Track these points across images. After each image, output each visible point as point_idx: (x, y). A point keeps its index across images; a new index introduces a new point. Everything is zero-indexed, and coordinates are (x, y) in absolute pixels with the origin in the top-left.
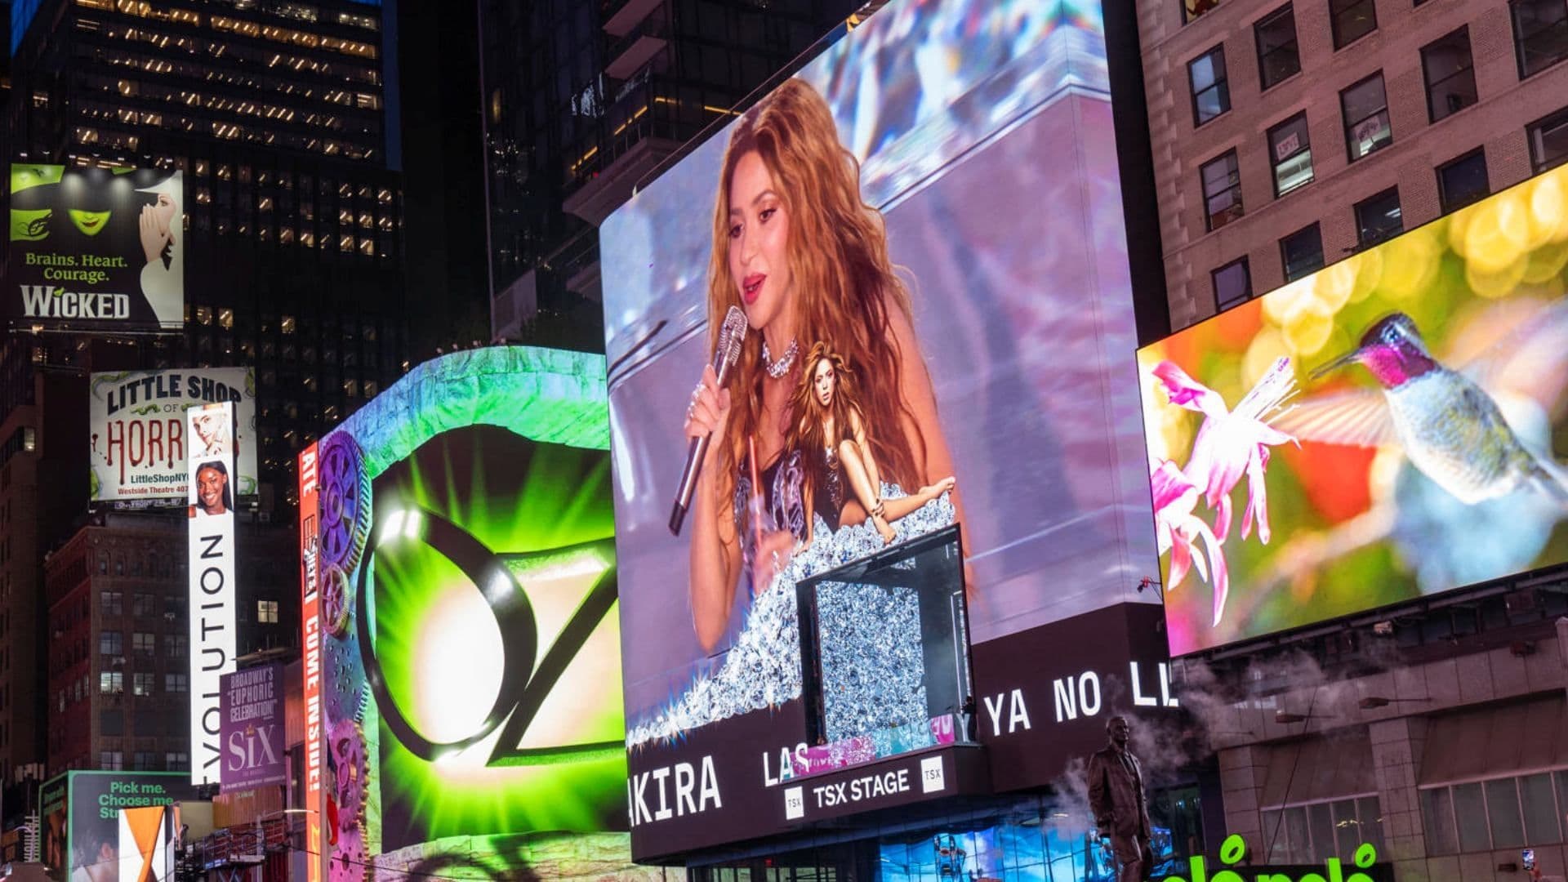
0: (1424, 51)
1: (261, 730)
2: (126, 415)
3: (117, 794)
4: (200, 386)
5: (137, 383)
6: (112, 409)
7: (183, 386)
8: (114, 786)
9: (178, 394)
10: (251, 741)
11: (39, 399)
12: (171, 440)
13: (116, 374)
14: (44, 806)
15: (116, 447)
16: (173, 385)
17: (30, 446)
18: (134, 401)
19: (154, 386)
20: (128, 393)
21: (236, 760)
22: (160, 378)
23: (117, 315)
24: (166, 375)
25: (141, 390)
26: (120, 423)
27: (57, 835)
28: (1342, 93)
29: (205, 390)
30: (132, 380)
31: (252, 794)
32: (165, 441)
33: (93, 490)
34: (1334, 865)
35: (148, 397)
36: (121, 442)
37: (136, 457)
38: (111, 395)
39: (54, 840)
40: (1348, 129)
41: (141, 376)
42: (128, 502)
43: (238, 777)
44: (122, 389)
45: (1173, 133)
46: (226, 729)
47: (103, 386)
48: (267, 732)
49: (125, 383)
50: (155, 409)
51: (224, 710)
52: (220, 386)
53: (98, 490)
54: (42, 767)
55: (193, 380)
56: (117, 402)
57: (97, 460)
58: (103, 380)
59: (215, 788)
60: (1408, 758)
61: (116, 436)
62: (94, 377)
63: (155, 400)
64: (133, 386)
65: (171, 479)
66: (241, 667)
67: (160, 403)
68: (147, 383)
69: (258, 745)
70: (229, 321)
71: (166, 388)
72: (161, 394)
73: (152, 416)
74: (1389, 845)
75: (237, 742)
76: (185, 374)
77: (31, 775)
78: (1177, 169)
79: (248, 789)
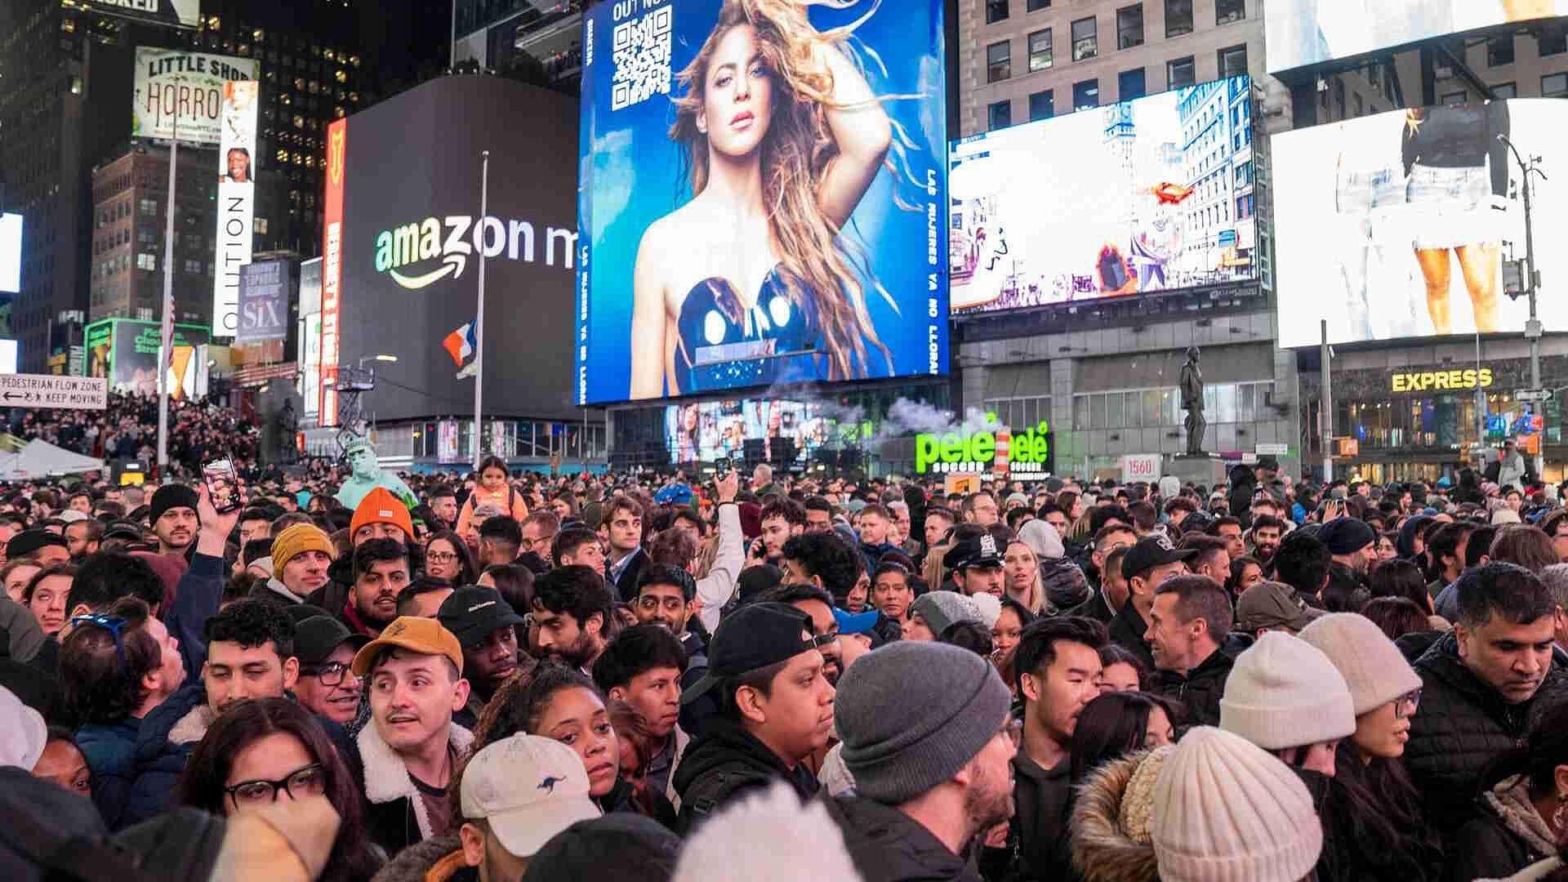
0: (1119, 12)
1: (269, 304)
2: (163, 79)
3: (148, 336)
4: (220, 68)
5: (172, 59)
6: (152, 74)
7: (207, 66)
8: (147, 331)
9: (203, 71)
10: (261, 310)
11: (87, 56)
12: (196, 102)
13: (156, 50)
14: (90, 340)
15: (154, 101)
16: (200, 65)
17: (74, 90)
18: (169, 70)
19: (185, 63)
20: (165, 64)
21: (249, 321)
22: (190, 59)
23: (148, 8)
24: (194, 56)
25: (175, 64)
26: (158, 85)
27: (102, 360)
28: (1072, 23)
29: (223, 71)
30: (170, 55)
31: (260, 344)
32: (191, 101)
33: (135, 127)
34: (1030, 431)
35: (180, 69)
36: (158, 97)
37: (169, 110)
38: (151, 64)
39: (99, 364)
40: (1074, 43)
41: (176, 54)
42: (162, 140)
43: (251, 332)
44: (161, 61)
45: (973, 24)
46: (244, 299)
47: (146, 57)
48: (273, 304)
49: (163, 57)
50: (184, 78)
51: (242, 285)
52: (234, 70)
53: (138, 128)
54: (82, 314)
55: (214, 63)
56: (156, 69)
57: (139, 105)
58: (146, 52)
59: (230, 339)
60: (1069, 378)
61: (154, 92)
62: (139, 49)
63: (185, 72)
64: (169, 60)
65: (194, 129)
66: (255, 260)
67: (189, 75)
68: (181, 59)
69: (266, 313)
70: (217, 25)
71: (194, 65)
72: (190, 69)
73: (181, 83)
74: (1054, 423)
75: (250, 309)
76: (209, 58)
77: (72, 319)
78: (973, 45)
79: (258, 341)
